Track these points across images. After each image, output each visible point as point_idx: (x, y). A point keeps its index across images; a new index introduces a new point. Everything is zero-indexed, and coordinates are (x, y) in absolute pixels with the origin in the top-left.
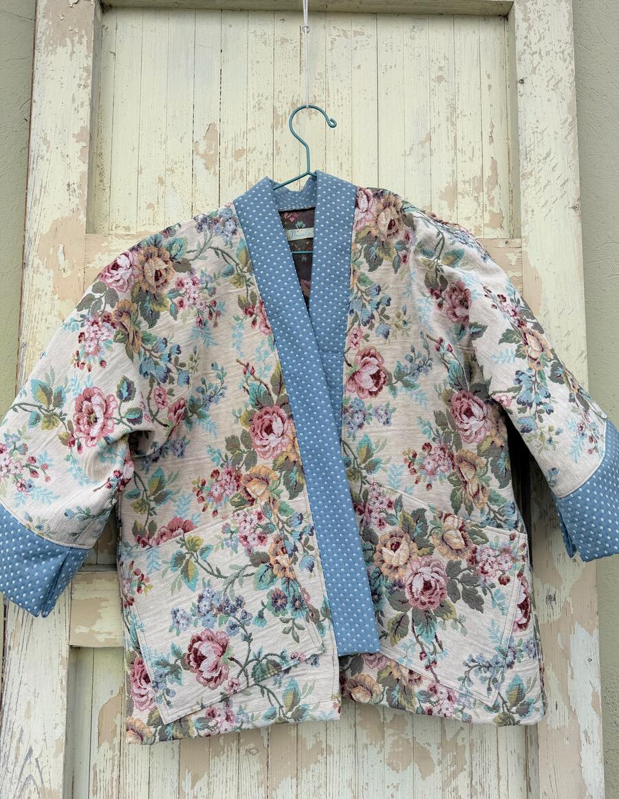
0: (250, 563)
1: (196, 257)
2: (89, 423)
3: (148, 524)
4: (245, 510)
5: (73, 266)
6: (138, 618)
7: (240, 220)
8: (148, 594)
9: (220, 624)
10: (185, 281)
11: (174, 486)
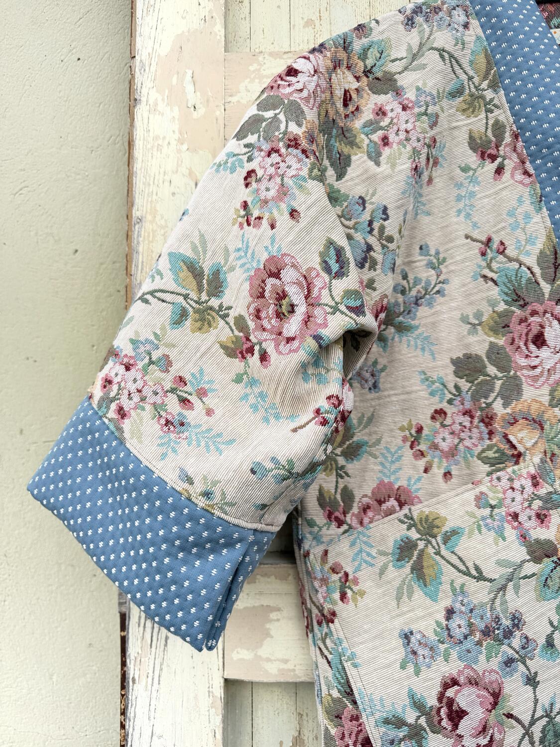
0: (528, 557)
1: (406, 69)
2: (279, 315)
3: (339, 491)
4: (509, 470)
5: (208, 101)
6: (345, 645)
7: (474, 8)
8: (360, 604)
9: (488, 659)
10: (387, 108)
11: (370, 434)
